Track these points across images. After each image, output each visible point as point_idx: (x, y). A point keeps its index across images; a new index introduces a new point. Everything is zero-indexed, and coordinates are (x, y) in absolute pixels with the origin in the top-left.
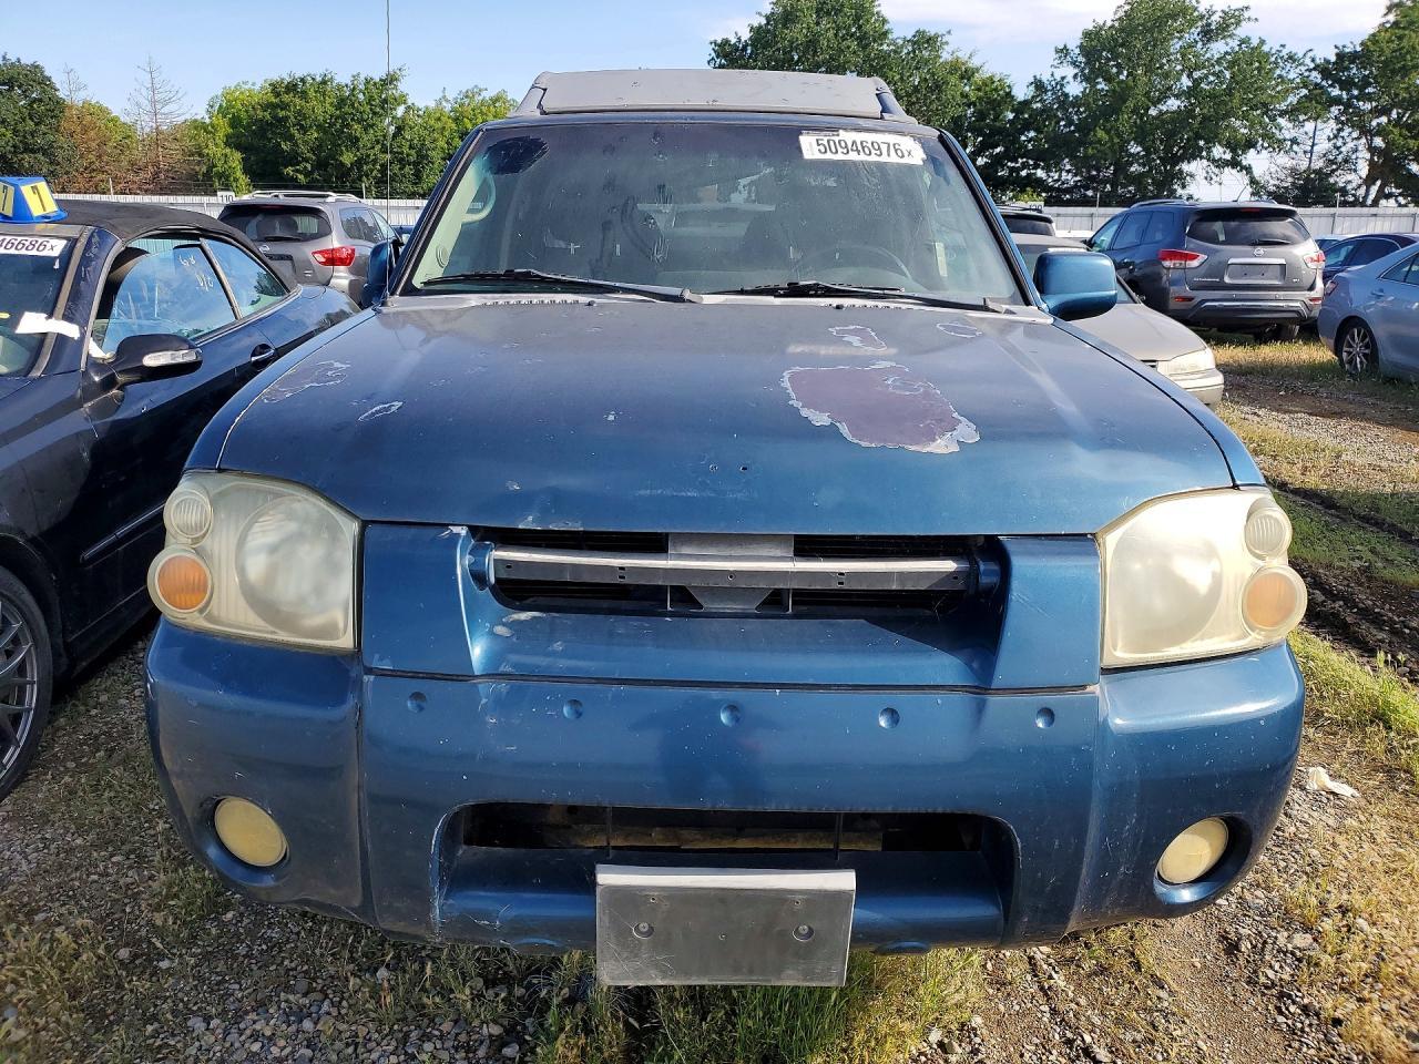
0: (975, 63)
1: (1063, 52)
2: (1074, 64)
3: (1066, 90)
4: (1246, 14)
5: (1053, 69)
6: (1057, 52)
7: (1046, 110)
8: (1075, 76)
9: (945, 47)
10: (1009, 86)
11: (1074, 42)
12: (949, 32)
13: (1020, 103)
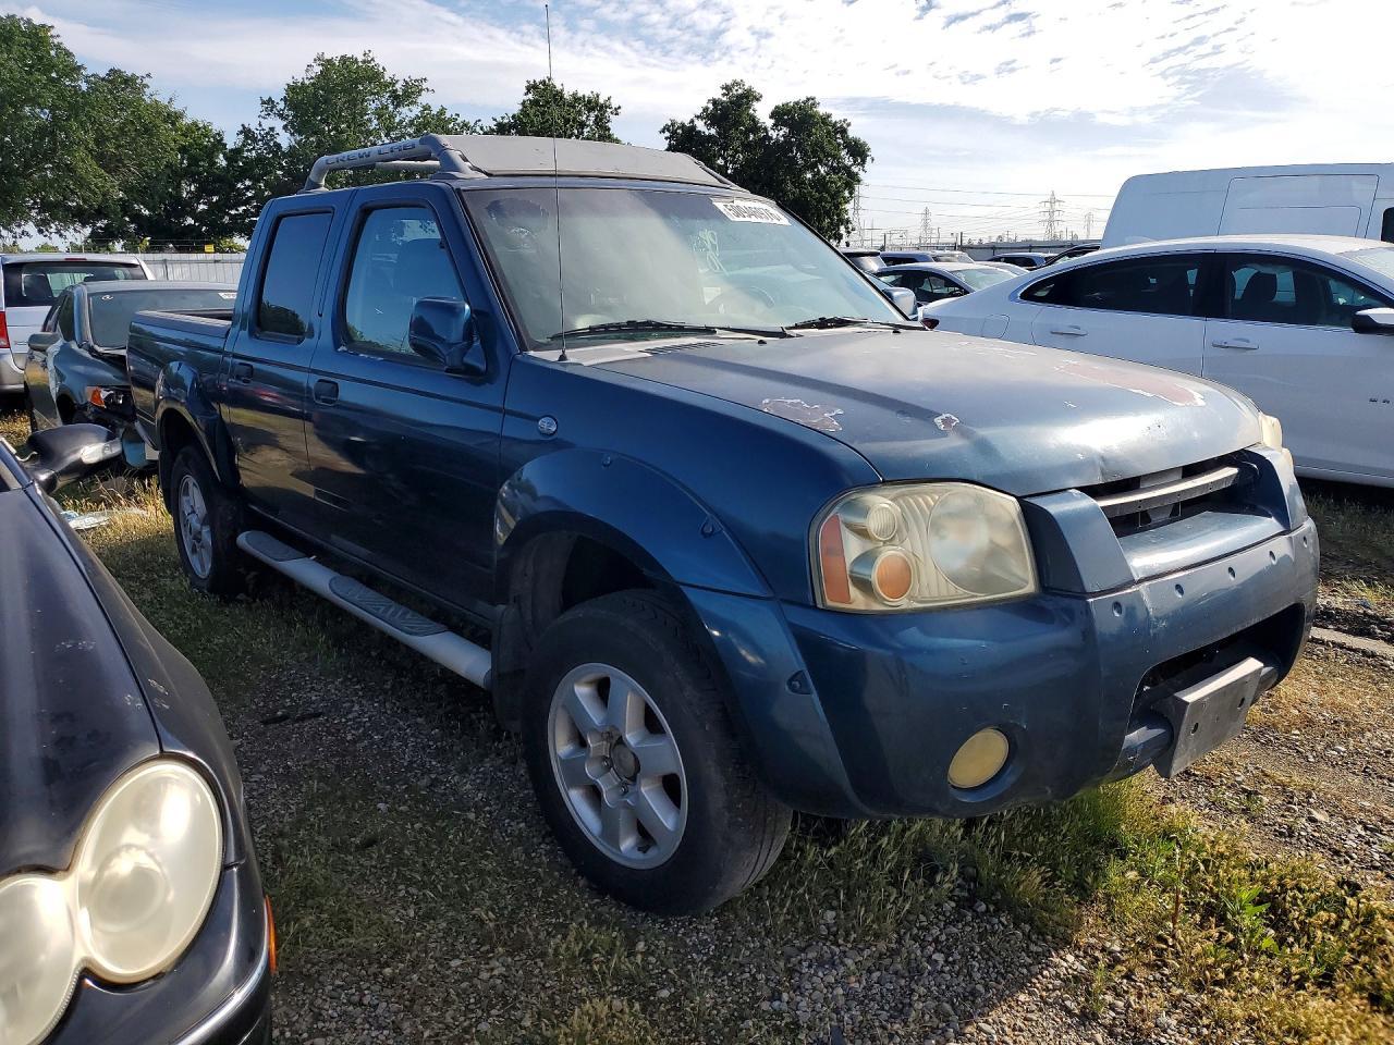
0: (176, 107)
1: (269, 103)
2: (281, 116)
3: (278, 140)
4: (425, 85)
5: (262, 120)
6: (263, 103)
7: (260, 159)
8: (285, 127)
9: (146, 90)
10: (219, 134)
11: (278, 95)
12: (148, 75)
13: (232, 150)
